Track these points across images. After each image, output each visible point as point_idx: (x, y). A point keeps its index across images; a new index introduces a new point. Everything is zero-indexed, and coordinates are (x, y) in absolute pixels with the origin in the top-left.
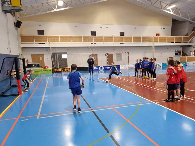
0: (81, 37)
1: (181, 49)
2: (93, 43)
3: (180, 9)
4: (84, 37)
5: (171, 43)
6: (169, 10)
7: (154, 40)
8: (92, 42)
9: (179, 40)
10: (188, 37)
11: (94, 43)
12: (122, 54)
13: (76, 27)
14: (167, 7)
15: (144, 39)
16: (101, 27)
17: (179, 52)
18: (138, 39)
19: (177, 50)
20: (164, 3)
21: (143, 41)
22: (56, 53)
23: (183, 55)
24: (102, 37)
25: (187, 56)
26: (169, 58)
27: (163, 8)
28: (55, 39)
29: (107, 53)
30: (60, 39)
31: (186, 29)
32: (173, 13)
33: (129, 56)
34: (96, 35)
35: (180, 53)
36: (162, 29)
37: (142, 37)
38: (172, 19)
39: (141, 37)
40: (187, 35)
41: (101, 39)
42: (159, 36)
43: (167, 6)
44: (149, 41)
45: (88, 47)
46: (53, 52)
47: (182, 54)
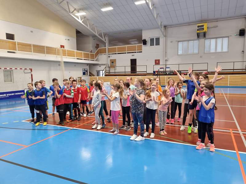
1: (87, 68)
5: (78, 59)
6: (78, 17)
9: (87, 57)
10: (94, 54)
14: (75, 13)
15: (49, 50)
17: (86, 71)
19: (84, 69)
20: (72, 6)
21: (48, 53)
23: (90, 76)
25: (94, 76)
27: (71, 12)
32: (82, 22)
33: (32, 75)
36: (66, 40)
37: (46, 47)
38: (77, 30)
39: (44, 47)
40: (91, 52)
42: (64, 48)
43: (75, 11)
44: (55, 54)
47: (89, 74)
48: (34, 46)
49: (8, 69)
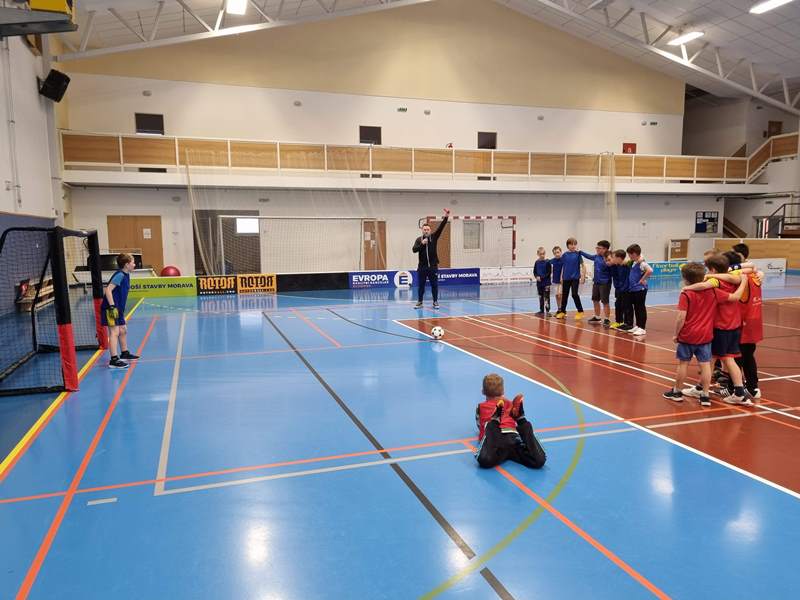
0: (319, 149)
1: (719, 209)
2: (367, 176)
3: (718, 48)
4: (331, 149)
6: (677, 51)
7: (617, 168)
8: (365, 169)
9: (711, 172)
10: (745, 162)
11: (374, 176)
12: (487, 223)
13: (298, 104)
14: (670, 39)
15: (578, 164)
16: (404, 110)
17: (711, 220)
18: (550, 163)
19: (704, 213)
20: (655, 19)
21: (572, 171)
22: (213, 214)
23: (726, 233)
24: (406, 149)
25: (743, 235)
26: (672, 241)
27: (652, 40)
28: (211, 155)
29: (428, 218)
30: (229, 152)
31: (740, 131)
32: (693, 62)
33: (514, 232)
34: (380, 143)
35: (716, 225)
36: (644, 124)
37: (569, 156)
38: (687, 85)
39: (563, 155)
40: (742, 152)
41: (401, 160)
42: (634, 151)
43: (670, 33)
44: (593, 172)
45: (346, 191)
46: (203, 209)
47: (724, 229)
48: (536, 157)
49: (473, 218)
